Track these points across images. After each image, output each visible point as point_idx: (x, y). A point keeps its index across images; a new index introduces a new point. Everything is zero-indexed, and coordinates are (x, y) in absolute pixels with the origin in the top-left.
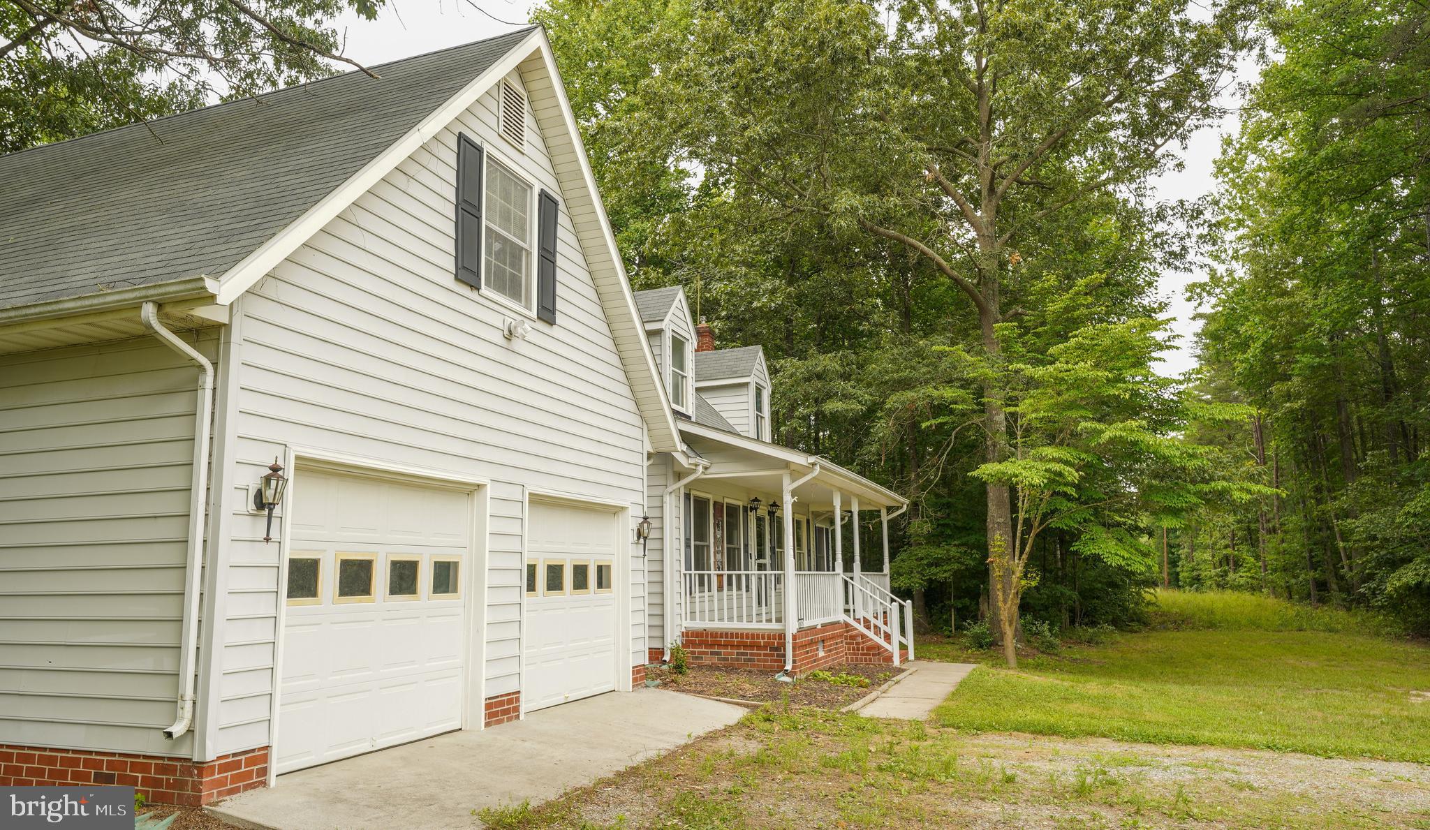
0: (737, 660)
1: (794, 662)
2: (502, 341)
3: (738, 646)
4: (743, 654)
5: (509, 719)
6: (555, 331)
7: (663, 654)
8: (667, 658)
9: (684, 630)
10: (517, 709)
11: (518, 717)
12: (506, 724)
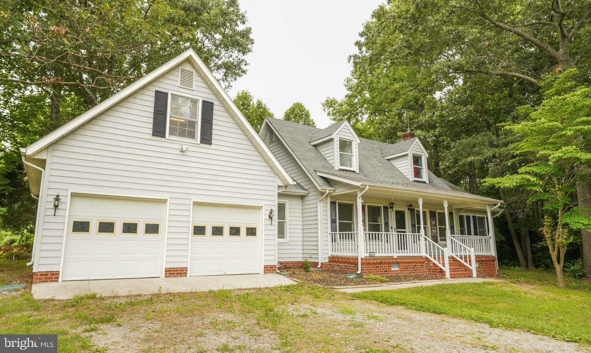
0: (345, 268)
1: (362, 270)
2: (181, 153)
3: (345, 263)
4: (347, 266)
5: (180, 276)
6: (212, 147)
7: (318, 265)
8: (319, 266)
9: (330, 256)
10: (186, 273)
11: (186, 276)
12: (179, 277)
